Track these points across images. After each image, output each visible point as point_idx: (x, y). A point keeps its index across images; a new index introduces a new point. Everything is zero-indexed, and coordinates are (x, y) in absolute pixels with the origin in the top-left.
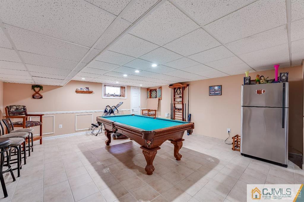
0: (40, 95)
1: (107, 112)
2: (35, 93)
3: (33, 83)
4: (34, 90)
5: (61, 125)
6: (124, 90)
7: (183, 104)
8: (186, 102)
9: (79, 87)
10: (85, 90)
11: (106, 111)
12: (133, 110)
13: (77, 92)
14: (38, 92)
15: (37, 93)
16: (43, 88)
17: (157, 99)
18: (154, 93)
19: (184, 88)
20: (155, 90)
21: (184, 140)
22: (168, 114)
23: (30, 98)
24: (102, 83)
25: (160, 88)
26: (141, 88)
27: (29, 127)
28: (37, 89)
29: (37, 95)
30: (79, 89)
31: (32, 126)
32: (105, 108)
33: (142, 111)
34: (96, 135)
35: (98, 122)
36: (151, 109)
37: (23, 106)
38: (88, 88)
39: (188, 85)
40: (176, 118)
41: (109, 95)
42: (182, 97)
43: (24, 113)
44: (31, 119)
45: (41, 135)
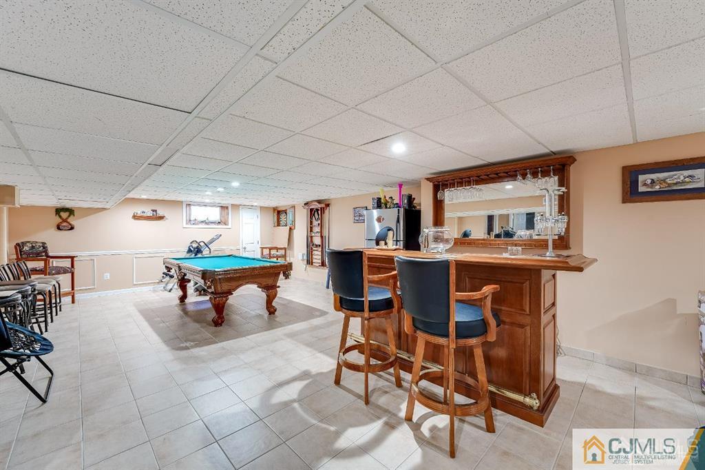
0: (70, 224)
1: (192, 251)
2: (61, 221)
3: (59, 206)
4: (60, 217)
5: (108, 275)
6: (226, 210)
7: (322, 237)
8: (326, 233)
9: (139, 210)
10: (150, 214)
11: (190, 251)
12: (245, 248)
13: (135, 217)
14: (67, 218)
15: (65, 221)
16: (75, 213)
17: (288, 227)
18: (283, 217)
19: (323, 210)
20: (285, 212)
21: (279, 287)
22: (303, 255)
23: (53, 229)
24: (182, 202)
25: (294, 207)
26: (261, 208)
27: (54, 274)
28: (64, 215)
29: (65, 224)
30: (139, 212)
31: (58, 273)
32: (189, 244)
33: (262, 250)
34: (170, 291)
35: (166, 267)
36: (279, 247)
37: (42, 243)
38: (156, 211)
39: (328, 205)
40: (314, 261)
41: (196, 222)
42: (321, 225)
43: (44, 254)
44: (55, 263)
45: (73, 289)
